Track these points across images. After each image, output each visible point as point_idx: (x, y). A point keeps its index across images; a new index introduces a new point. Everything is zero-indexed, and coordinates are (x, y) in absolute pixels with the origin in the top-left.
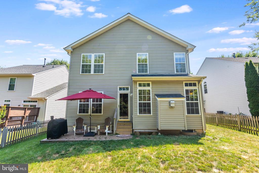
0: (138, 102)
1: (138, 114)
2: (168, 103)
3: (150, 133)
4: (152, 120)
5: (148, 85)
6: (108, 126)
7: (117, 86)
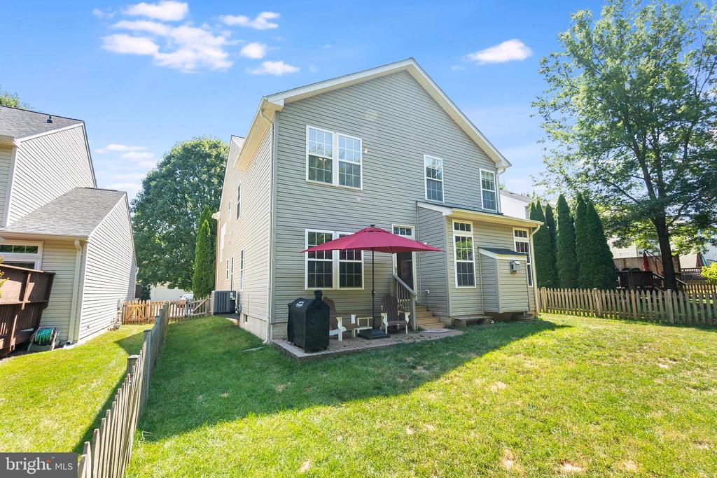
0: (456, 261)
1: (457, 286)
2: (508, 264)
3: (480, 322)
4: (476, 298)
5: (468, 228)
6: (409, 313)
7: (389, 223)
